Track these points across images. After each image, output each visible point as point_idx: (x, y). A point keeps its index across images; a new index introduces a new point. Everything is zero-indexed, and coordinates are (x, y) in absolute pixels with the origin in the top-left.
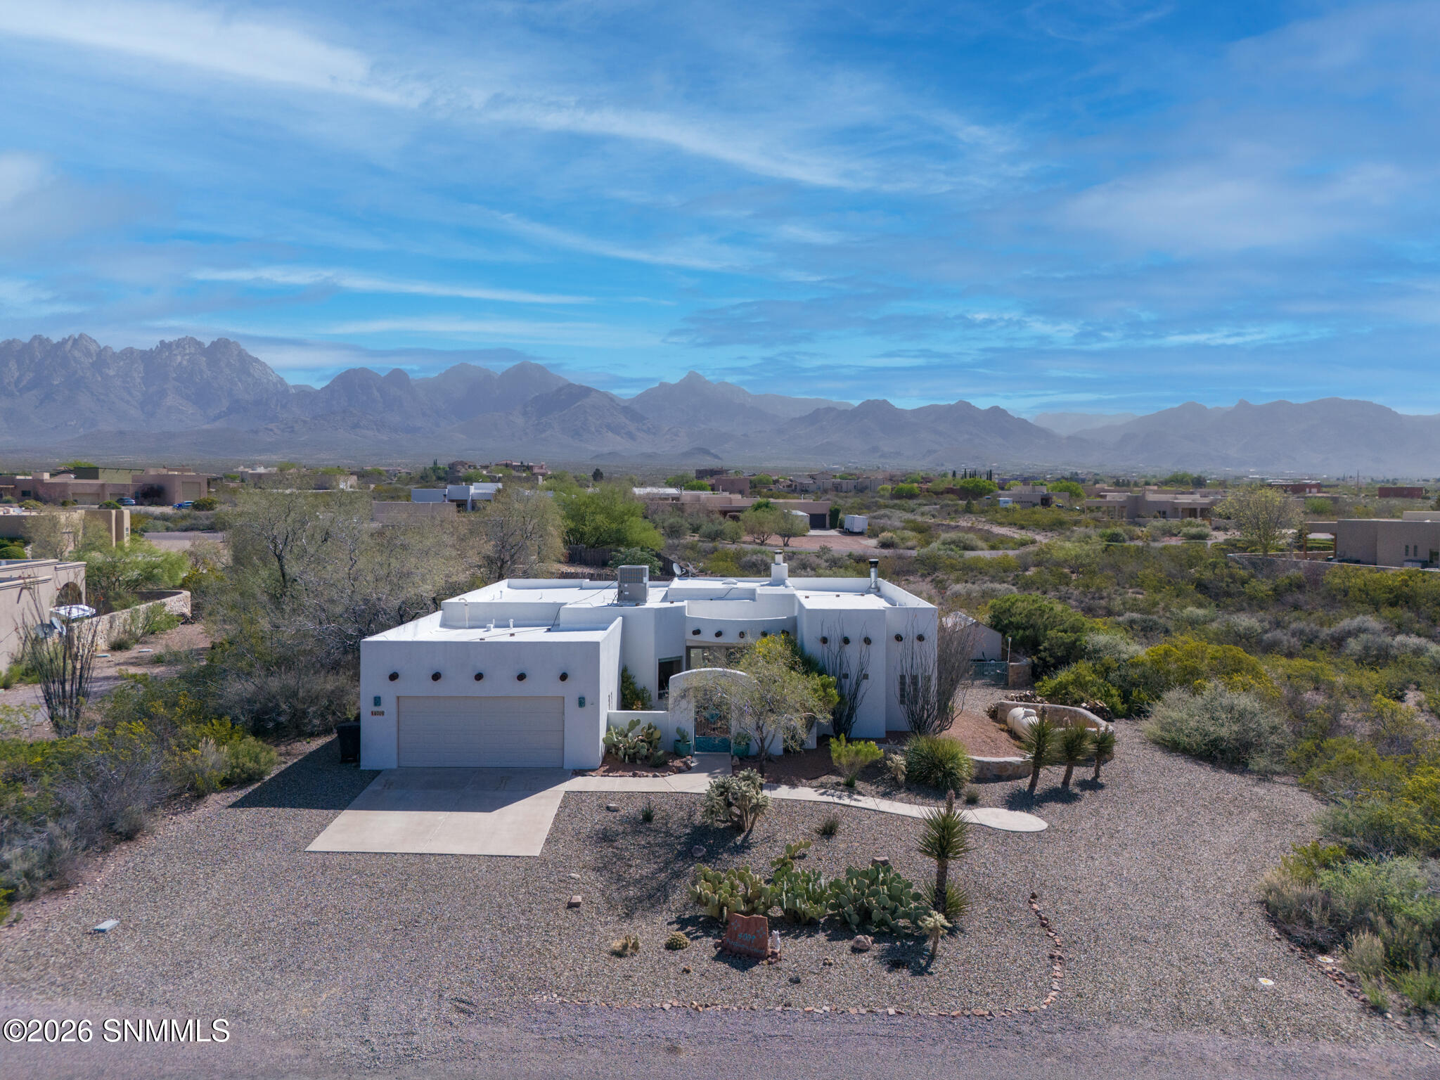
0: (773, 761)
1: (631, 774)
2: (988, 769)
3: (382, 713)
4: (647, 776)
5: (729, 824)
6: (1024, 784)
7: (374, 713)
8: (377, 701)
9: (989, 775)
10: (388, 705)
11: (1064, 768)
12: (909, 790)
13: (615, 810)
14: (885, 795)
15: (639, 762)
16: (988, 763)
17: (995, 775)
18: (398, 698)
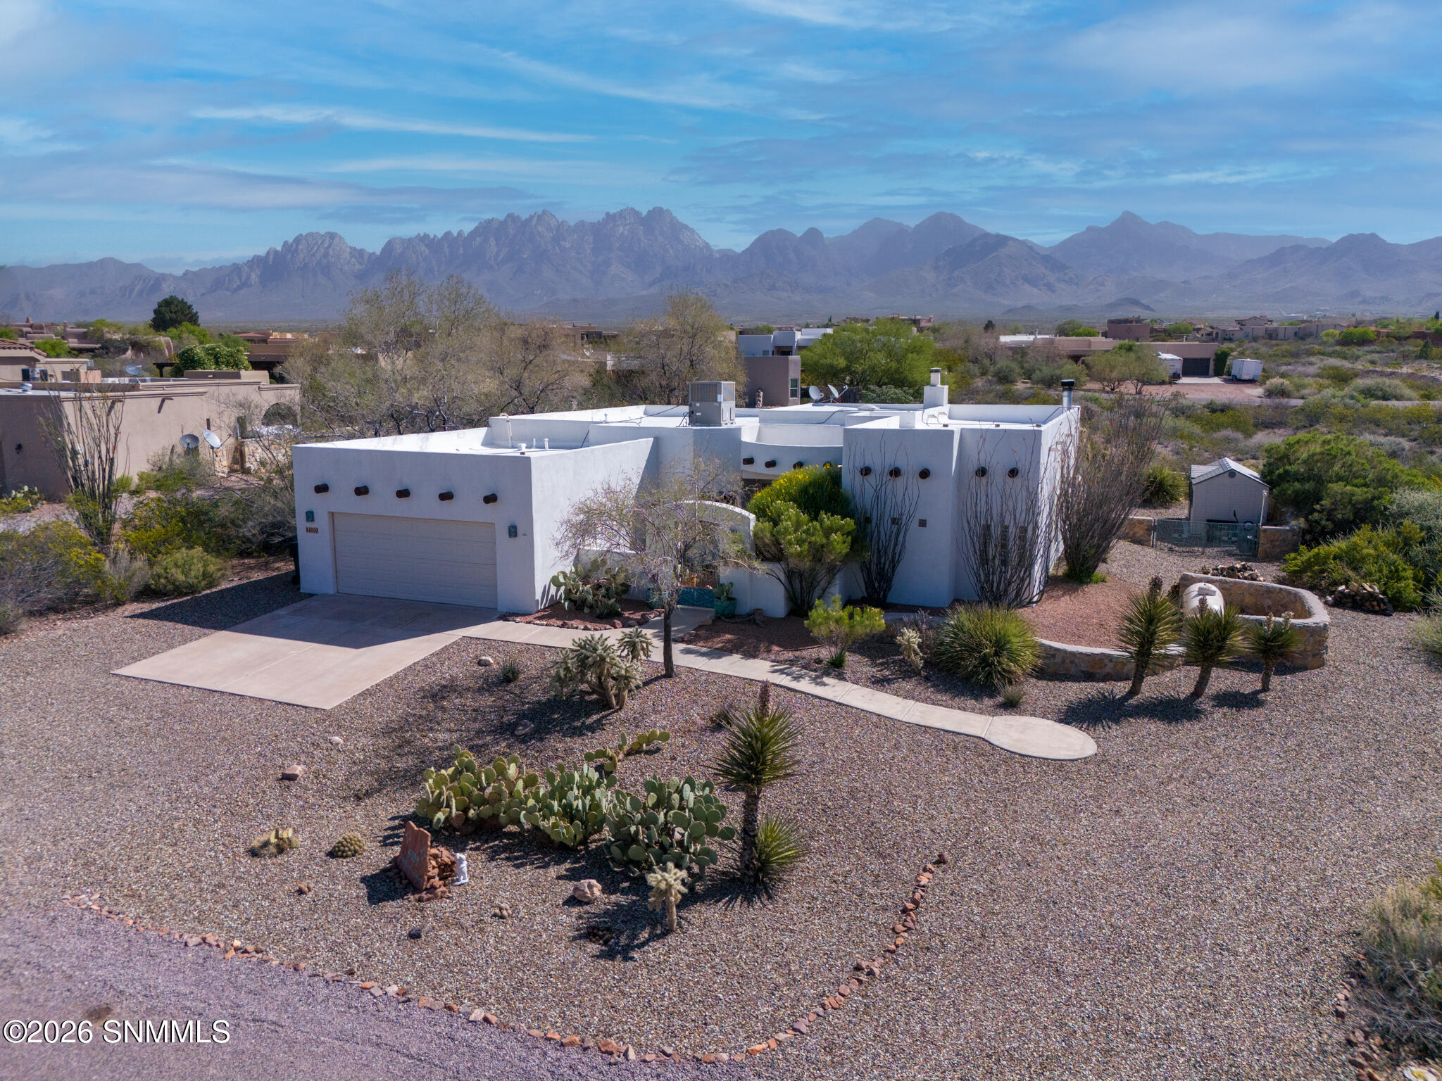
0: (758, 625)
1: (560, 623)
2: (1072, 662)
3: (316, 531)
4: (577, 628)
5: (595, 696)
6: (1121, 688)
7: (309, 530)
8: (310, 516)
9: (1073, 671)
10: (322, 521)
11: (1195, 672)
12: (927, 679)
13: (486, 664)
14: (879, 683)
15: (586, 610)
16: (1073, 654)
17: (1082, 672)
18: (332, 514)
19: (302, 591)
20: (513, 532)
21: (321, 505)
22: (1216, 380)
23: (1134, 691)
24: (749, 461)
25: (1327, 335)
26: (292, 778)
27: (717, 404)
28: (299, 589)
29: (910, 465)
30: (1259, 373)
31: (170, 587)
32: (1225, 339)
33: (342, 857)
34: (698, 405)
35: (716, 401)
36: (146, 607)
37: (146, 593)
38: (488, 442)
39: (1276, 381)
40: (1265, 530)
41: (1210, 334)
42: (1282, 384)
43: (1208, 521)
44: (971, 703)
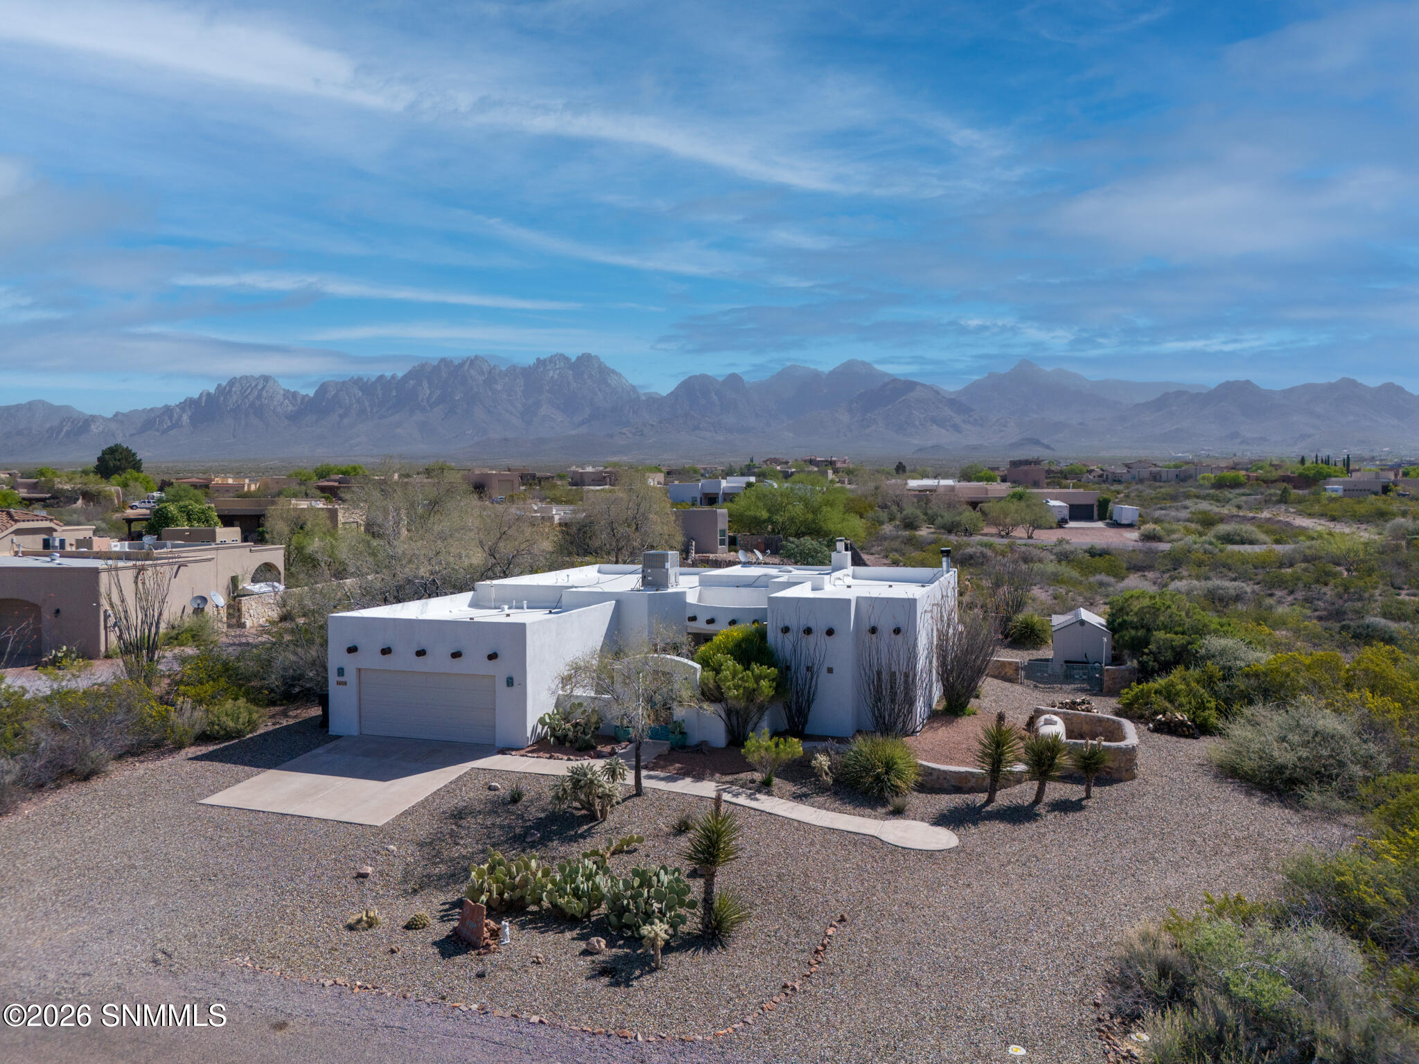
0: (704, 753)
1: (548, 756)
2: (945, 779)
3: (345, 683)
4: (561, 759)
5: (585, 812)
6: (981, 798)
7: (339, 683)
8: (341, 672)
9: (946, 785)
10: (351, 676)
11: (1036, 784)
12: (836, 793)
13: (495, 789)
14: (799, 798)
15: (567, 744)
16: (945, 772)
17: (953, 786)
18: (359, 670)
19: (330, 733)
20: (510, 682)
21: (350, 663)
22: (1100, 524)
23: (990, 800)
24: (693, 619)
25: (1204, 478)
26: (365, 876)
27: (664, 570)
28: (327, 731)
29: (819, 626)
30: (1136, 518)
31: (222, 733)
32: (1115, 481)
33: (415, 929)
34: (649, 571)
35: (664, 568)
36: (204, 750)
37: (203, 738)
38: (474, 604)
39: (1149, 527)
40: (1107, 670)
41: (1101, 476)
42: (1154, 529)
43: (1066, 662)
44: (868, 811)
